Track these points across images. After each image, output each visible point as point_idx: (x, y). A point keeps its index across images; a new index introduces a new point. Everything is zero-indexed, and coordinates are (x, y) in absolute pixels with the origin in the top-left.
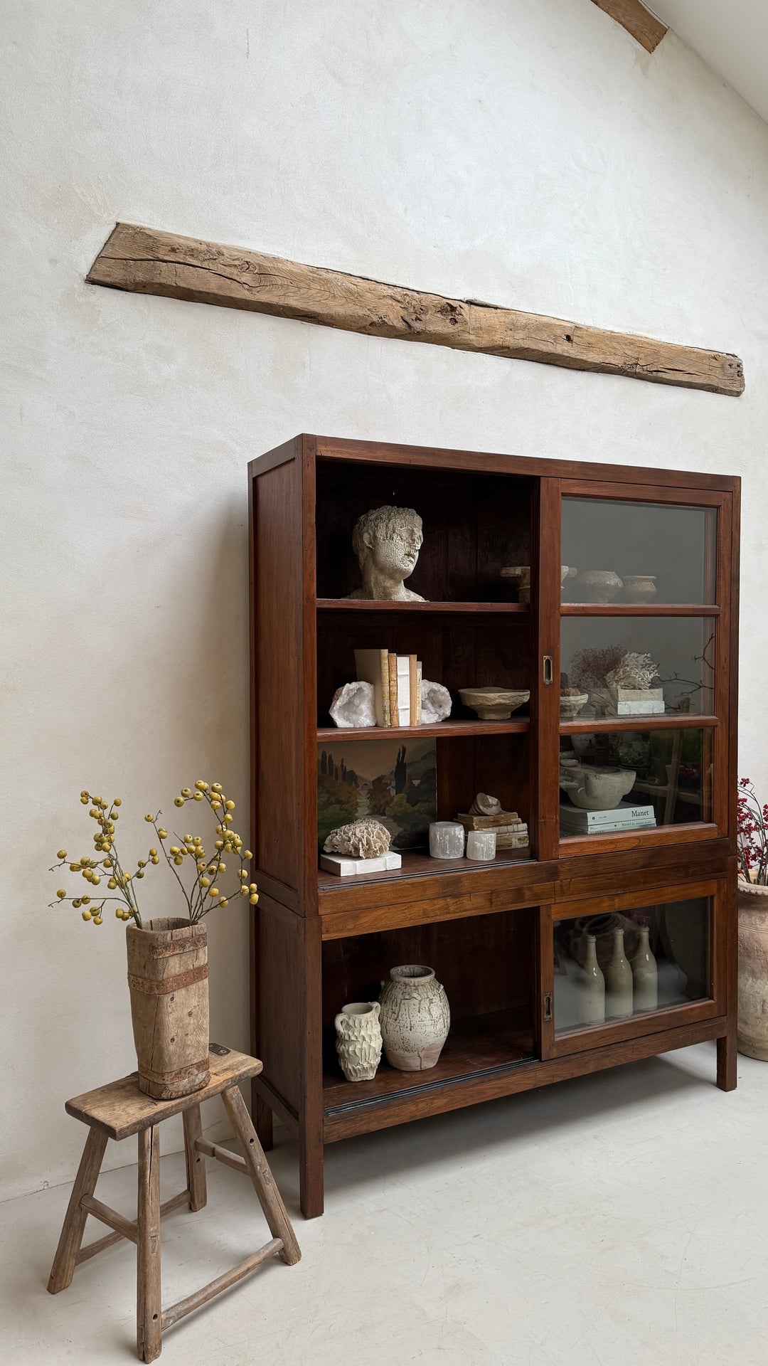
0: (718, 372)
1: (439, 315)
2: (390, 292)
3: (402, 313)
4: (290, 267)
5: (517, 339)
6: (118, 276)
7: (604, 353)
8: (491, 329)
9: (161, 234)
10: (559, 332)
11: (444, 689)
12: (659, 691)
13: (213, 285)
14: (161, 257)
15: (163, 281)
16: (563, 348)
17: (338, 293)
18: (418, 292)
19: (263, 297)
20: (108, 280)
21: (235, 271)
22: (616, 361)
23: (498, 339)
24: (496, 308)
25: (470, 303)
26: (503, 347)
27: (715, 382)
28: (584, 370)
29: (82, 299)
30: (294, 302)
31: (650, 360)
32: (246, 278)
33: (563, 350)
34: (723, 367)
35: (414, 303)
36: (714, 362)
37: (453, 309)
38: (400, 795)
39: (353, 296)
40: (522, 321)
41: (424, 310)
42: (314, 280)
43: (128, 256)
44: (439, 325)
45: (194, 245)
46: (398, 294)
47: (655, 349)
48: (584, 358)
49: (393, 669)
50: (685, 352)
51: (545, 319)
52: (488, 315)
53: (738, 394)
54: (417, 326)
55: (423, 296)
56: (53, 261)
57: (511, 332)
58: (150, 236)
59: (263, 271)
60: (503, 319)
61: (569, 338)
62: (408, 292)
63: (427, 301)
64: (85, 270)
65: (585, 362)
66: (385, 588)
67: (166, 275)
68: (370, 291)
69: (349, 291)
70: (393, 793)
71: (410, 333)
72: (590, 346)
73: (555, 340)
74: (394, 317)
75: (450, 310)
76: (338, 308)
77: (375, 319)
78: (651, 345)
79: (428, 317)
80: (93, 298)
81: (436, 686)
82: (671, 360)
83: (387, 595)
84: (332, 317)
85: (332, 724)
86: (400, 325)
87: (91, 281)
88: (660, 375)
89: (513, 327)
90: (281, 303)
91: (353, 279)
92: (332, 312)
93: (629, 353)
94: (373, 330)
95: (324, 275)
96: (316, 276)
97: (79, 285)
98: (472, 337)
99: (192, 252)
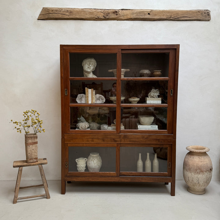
0: (200, 16)
1: (113, 14)
2: (100, 11)
3: (103, 15)
4: (77, 10)
5: (134, 16)
6: (43, 18)
7: (160, 16)
8: (127, 15)
9: (50, 8)
10: (146, 13)
11: (103, 96)
12: (160, 99)
13: (60, 16)
14: (50, 13)
15: (50, 17)
16: (147, 16)
17: (87, 13)
18: (108, 10)
19: (71, 17)
20: (41, 19)
21: (65, 13)
22: (165, 17)
23: (129, 17)
24: (130, 10)
25: (122, 10)
26: (130, 19)
27: (199, 18)
28: (155, 21)
29: (37, 23)
30: (78, 17)
31: (175, 15)
32: (67, 14)
33: (147, 17)
34: (202, 14)
35: (106, 12)
36: (198, 13)
37: (117, 12)
38: (99, 118)
39: (91, 13)
40: (135, 12)
41: (109, 13)
42: (82, 11)
43: (44, 13)
44: (114, 16)
45: (56, 9)
46: (102, 11)
47: (177, 12)
48: (154, 18)
49: (88, 91)
50: (187, 12)
51: (142, 10)
52: (126, 12)
53: (209, 20)
54: (107, 17)
55: (109, 10)
56: (32, 17)
57: (132, 15)
58: (48, 9)
59: (71, 11)
60: (131, 12)
61: (149, 14)
62: (105, 10)
63: (109, 11)
64: (37, 18)
65: (154, 19)
66: (86, 75)
67: (51, 16)
68: (95, 11)
69: (90, 12)
70: (97, 118)
71: (106, 19)
72: (155, 15)
73: (145, 15)
74: (101, 16)
75: (115, 12)
76: (88, 16)
77: (97, 17)
78: (175, 12)
79: (110, 15)
80: (39, 22)
81: (101, 95)
82: (182, 14)
83: (87, 76)
84: (87, 19)
85: (77, 102)
86: (103, 18)
87: (38, 19)
88: (179, 19)
89: (133, 14)
90: (75, 17)
91: (92, 10)
92: (86, 17)
93: (168, 15)
94: (97, 20)
95: (85, 10)
96: (83, 11)
97: (36, 20)
98: (122, 17)
99: (56, 11)
